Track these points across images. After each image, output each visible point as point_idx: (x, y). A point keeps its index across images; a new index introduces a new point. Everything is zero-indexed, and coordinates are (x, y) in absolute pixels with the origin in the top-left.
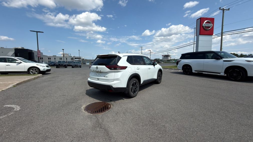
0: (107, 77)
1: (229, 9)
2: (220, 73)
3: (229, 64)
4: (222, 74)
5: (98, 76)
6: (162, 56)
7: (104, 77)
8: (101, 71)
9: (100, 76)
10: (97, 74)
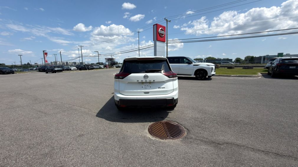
0: (164, 88)
1: (170, 21)
2: (191, 75)
3: (196, 68)
4: (193, 76)
5: (146, 88)
6: (105, 59)
7: (159, 88)
8: (155, 81)
9: (151, 88)
10: (143, 86)
